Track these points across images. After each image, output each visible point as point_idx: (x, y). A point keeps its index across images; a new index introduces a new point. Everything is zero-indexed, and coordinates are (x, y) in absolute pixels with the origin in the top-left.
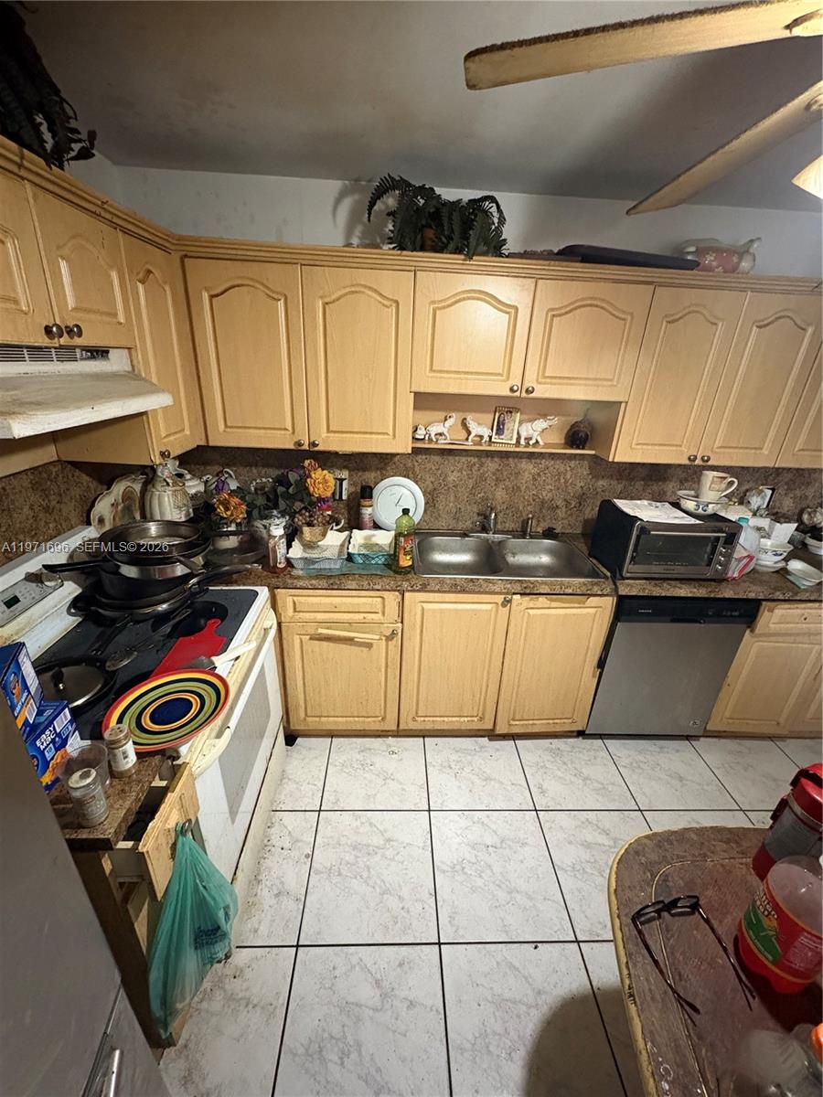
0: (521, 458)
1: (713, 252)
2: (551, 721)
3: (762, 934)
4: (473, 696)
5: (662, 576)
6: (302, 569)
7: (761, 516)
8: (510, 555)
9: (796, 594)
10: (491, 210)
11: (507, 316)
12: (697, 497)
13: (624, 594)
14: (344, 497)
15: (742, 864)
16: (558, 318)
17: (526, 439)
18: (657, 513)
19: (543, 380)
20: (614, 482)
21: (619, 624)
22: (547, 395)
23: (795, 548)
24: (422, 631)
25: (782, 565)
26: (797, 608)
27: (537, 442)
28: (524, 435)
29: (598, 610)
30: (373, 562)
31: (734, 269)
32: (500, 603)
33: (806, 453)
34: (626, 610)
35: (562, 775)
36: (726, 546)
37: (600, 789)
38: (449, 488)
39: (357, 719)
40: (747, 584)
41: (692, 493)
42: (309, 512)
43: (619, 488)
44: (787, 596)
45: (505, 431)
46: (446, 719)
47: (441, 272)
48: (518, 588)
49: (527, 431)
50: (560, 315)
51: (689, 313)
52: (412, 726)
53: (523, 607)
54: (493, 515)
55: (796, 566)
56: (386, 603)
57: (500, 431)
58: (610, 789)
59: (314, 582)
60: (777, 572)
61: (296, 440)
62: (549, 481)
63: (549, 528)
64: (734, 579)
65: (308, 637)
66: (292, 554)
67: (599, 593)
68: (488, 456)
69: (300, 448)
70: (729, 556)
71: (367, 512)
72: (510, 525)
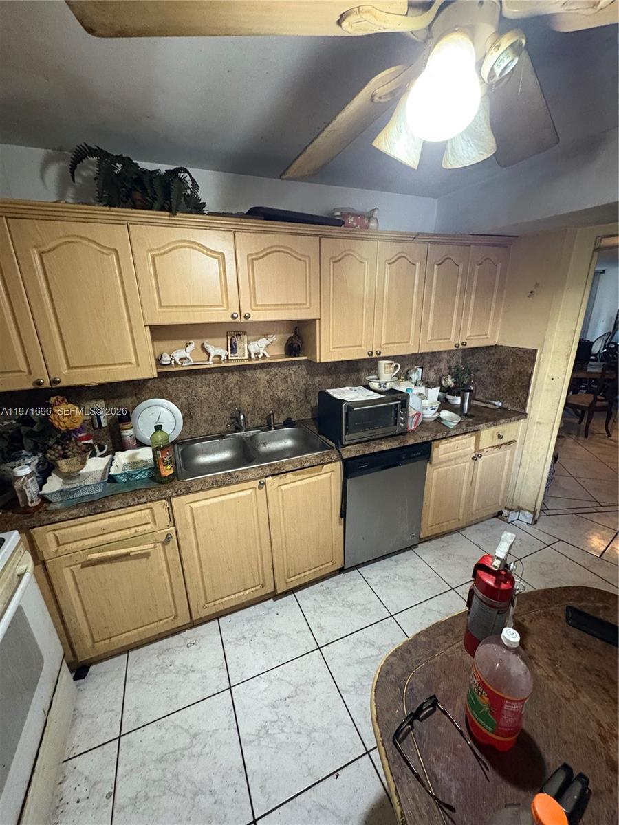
0: (255, 369)
1: (352, 216)
2: (318, 569)
3: (481, 712)
4: (252, 569)
5: (369, 438)
6: (60, 502)
7: (419, 386)
8: (262, 445)
9: (448, 433)
10: (186, 179)
11: (217, 260)
12: (378, 379)
13: (346, 457)
14: (104, 424)
15: (457, 648)
16: (257, 261)
17: (255, 354)
18: (356, 394)
19: (256, 308)
20: (326, 378)
21: (348, 481)
22: (262, 319)
23: (442, 403)
24: (195, 528)
25: (437, 415)
26: (451, 442)
27: (264, 355)
28: (253, 351)
29: (332, 473)
30: (137, 478)
31: (367, 227)
32: (257, 487)
33: (433, 342)
34: (351, 469)
35: (334, 610)
36: (403, 409)
37: (362, 610)
38: (201, 401)
39: (149, 626)
40: (421, 432)
41: (375, 377)
42: (61, 446)
43: (330, 381)
44: (444, 436)
45: (238, 349)
46: (233, 597)
47: (151, 225)
48: (268, 471)
49: (254, 347)
50: (258, 259)
51: (345, 256)
52: (204, 613)
53: (275, 486)
54: (242, 416)
55: (445, 414)
56: (155, 513)
57: (234, 350)
58: (369, 607)
59: (74, 512)
60: (436, 420)
61: (35, 379)
62: (280, 383)
63: (288, 419)
64: (413, 431)
65: (80, 566)
66: (46, 489)
67: (329, 461)
68: (228, 371)
69: (40, 387)
70: (406, 416)
71: (128, 434)
72: (258, 422)
